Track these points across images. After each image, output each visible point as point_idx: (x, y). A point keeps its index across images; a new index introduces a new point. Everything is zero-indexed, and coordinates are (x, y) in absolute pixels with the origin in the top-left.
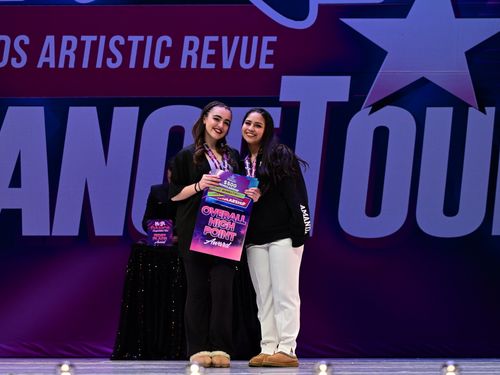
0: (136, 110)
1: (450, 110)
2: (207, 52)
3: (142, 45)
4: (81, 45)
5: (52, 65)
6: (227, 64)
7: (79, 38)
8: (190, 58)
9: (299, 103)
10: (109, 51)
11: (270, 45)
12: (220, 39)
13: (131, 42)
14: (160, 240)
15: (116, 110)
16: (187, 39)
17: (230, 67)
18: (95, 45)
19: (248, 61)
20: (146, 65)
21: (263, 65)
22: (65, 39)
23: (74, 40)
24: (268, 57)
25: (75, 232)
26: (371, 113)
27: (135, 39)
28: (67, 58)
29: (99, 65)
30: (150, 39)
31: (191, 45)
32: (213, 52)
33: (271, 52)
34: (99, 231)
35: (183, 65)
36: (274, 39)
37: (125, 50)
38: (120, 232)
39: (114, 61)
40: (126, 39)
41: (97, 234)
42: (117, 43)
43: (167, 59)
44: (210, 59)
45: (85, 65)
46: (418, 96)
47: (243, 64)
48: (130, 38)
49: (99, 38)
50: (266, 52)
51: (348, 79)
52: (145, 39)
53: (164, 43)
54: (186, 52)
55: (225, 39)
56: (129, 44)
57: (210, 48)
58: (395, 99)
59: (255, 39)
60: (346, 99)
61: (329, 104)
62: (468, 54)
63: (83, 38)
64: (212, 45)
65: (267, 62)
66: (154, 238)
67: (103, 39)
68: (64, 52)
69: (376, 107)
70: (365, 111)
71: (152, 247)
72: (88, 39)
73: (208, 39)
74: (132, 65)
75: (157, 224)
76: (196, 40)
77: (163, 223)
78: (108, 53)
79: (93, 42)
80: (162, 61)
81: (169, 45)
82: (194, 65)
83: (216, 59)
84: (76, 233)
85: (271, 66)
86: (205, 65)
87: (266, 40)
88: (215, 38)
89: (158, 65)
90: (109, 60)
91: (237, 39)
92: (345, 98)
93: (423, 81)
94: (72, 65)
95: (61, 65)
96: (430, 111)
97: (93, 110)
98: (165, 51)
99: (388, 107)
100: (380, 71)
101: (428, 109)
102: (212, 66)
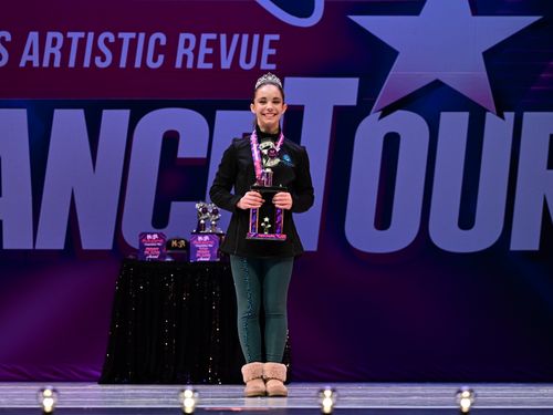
0: (126, 113)
1: (466, 115)
2: (204, 50)
3: (133, 43)
4: (67, 42)
5: (36, 64)
6: (226, 64)
7: (65, 35)
8: (185, 57)
9: (303, 106)
10: (97, 49)
11: (272, 44)
12: (218, 37)
13: (122, 39)
14: (152, 255)
15: (106, 113)
16: (183, 37)
17: (228, 67)
18: (82, 42)
19: (248, 61)
20: (138, 64)
21: (264, 66)
22: (50, 35)
23: (60, 36)
24: (270, 57)
26: (381, 118)
27: (126, 37)
28: (52, 56)
29: (87, 64)
30: (142, 36)
31: (187, 43)
32: (210, 51)
33: (273, 52)
34: (86, 245)
35: (178, 65)
36: (276, 37)
37: (115, 47)
38: (108, 245)
39: (103, 60)
40: (116, 35)
41: (85, 248)
42: (106, 40)
43: (161, 58)
44: (208, 58)
45: (72, 64)
46: (432, 100)
47: (243, 65)
48: (120, 35)
49: (86, 35)
50: (267, 51)
51: (355, 82)
52: (137, 36)
53: (158, 40)
54: (181, 51)
55: (223, 37)
56: (119, 42)
57: (207, 46)
58: (404, 104)
59: (256, 37)
61: (335, 107)
62: (485, 54)
63: (70, 35)
64: (210, 43)
65: (268, 62)
66: (146, 252)
67: (91, 35)
68: (48, 50)
69: (386, 111)
70: (374, 116)
71: (143, 262)
72: (75, 36)
73: (205, 37)
74: (123, 64)
75: (149, 237)
76: (192, 38)
77: (155, 236)
78: (96, 51)
79: (80, 39)
80: (155, 60)
81: (163, 42)
82: (190, 65)
83: (214, 58)
84: (62, 247)
85: (273, 67)
86: (201, 65)
87: (268, 38)
88: (213, 36)
89: (150, 64)
90: (98, 59)
91: (236, 37)
92: (353, 102)
93: (437, 84)
94: (57, 64)
95: (46, 64)
96: (444, 116)
98: (158, 49)
99: (399, 112)
100: (391, 73)
101: (443, 114)
102: (210, 66)
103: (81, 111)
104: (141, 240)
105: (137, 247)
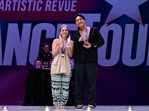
0: (30, 25)
1: (133, 25)
2: (54, 6)
5: (3, 10)
7: (12, 1)
8: (48, 8)
10: (22, 5)
11: (75, 4)
14: (38, 67)
15: (24, 24)
16: (47, 1)
17: (61, 11)
20: (34, 10)
21: (72, 10)
22: (7, 1)
23: (10, 2)
24: (74, 7)
25: (11, 64)
27: (30, 1)
28: (8, 7)
29: (18, 10)
31: (49, 3)
32: (56, 6)
34: (18, 64)
35: (46, 10)
36: (76, 1)
37: (27, 5)
38: (25, 64)
39: (23, 8)
40: (27, 1)
41: (18, 65)
42: (24, 3)
43: (41, 8)
45: (14, 10)
46: (123, 20)
47: (66, 10)
49: (18, 1)
51: (100, 14)
52: (34, 1)
54: (47, 6)
55: (60, 2)
58: (115, 21)
59: (70, 2)
60: (99, 21)
61: (94, 23)
62: (139, 6)
66: (36, 66)
67: (20, 1)
69: (109, 24)
70: (105, 25)
72: (15, 1)
73: (54, 2)
74: (29, 10)
75: (37, 62)
77: (39, 61)
80: (39, 8)
81: (41, 3)
82: (49, 10)
83: (57, 8)
85: (75, 10)
86: (53, 10)
87: (73, 2)
88: (57, 1)
89: (38, 10)
91: (63, 1)
93: (125, 16)
94: (9, 10)
95: (6, 10)
97: (16, 24)
98: (40, 5)
99: (113, 24)
100: (110, 12)
101: (126, 24)
102: (55, 10)
103: (17, 24)
104: (35, 63)
105: (34, 65)
